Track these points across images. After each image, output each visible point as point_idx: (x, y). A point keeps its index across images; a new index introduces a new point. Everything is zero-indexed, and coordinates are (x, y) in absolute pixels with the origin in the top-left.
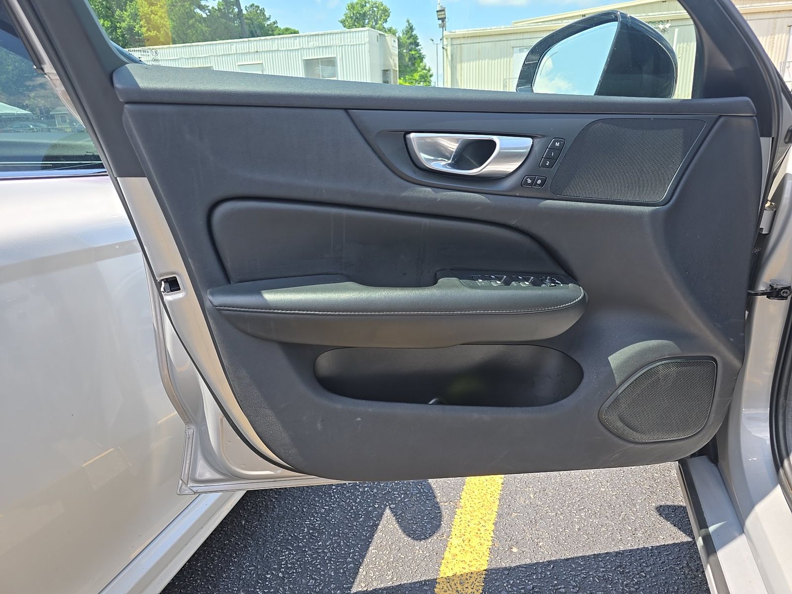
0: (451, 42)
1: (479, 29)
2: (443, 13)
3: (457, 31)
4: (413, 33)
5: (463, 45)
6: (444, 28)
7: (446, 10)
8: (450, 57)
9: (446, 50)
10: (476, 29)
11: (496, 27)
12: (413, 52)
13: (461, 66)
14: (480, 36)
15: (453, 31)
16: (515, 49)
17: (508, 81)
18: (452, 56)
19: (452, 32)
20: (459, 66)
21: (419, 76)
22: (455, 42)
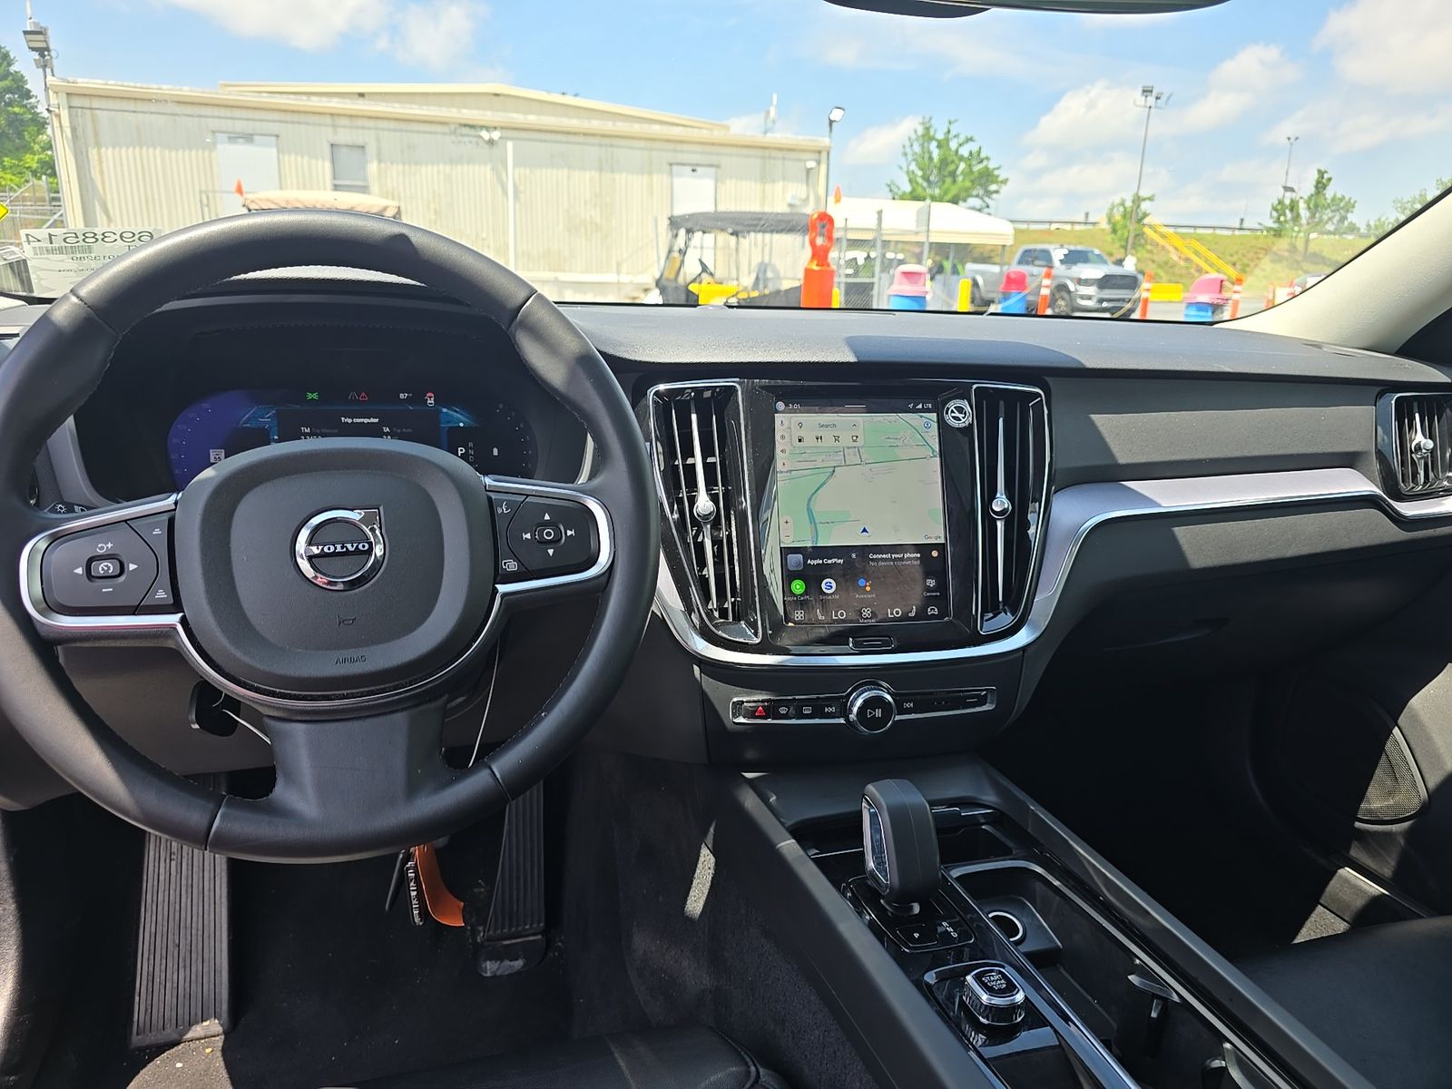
0: (68, 101)
1: (132, 84)
2: (40, 37)
3: (79, 80)
4: (13, 69)
5: (98, 112)
6: (48, 70)
7: (50, 33)
8: (68, 131)
9: (58, 116)
10: (126, 84)
11: (170, 87)
12: (17, 110)
13: (99, 154)
14: (135, 99)
15: (70, 79)
16: (217, 134)
17: (210, 195)
18: (74, 130)
19: (68, 82)
20: (93, 153)
21: (38, 162)
22: (76, 102)
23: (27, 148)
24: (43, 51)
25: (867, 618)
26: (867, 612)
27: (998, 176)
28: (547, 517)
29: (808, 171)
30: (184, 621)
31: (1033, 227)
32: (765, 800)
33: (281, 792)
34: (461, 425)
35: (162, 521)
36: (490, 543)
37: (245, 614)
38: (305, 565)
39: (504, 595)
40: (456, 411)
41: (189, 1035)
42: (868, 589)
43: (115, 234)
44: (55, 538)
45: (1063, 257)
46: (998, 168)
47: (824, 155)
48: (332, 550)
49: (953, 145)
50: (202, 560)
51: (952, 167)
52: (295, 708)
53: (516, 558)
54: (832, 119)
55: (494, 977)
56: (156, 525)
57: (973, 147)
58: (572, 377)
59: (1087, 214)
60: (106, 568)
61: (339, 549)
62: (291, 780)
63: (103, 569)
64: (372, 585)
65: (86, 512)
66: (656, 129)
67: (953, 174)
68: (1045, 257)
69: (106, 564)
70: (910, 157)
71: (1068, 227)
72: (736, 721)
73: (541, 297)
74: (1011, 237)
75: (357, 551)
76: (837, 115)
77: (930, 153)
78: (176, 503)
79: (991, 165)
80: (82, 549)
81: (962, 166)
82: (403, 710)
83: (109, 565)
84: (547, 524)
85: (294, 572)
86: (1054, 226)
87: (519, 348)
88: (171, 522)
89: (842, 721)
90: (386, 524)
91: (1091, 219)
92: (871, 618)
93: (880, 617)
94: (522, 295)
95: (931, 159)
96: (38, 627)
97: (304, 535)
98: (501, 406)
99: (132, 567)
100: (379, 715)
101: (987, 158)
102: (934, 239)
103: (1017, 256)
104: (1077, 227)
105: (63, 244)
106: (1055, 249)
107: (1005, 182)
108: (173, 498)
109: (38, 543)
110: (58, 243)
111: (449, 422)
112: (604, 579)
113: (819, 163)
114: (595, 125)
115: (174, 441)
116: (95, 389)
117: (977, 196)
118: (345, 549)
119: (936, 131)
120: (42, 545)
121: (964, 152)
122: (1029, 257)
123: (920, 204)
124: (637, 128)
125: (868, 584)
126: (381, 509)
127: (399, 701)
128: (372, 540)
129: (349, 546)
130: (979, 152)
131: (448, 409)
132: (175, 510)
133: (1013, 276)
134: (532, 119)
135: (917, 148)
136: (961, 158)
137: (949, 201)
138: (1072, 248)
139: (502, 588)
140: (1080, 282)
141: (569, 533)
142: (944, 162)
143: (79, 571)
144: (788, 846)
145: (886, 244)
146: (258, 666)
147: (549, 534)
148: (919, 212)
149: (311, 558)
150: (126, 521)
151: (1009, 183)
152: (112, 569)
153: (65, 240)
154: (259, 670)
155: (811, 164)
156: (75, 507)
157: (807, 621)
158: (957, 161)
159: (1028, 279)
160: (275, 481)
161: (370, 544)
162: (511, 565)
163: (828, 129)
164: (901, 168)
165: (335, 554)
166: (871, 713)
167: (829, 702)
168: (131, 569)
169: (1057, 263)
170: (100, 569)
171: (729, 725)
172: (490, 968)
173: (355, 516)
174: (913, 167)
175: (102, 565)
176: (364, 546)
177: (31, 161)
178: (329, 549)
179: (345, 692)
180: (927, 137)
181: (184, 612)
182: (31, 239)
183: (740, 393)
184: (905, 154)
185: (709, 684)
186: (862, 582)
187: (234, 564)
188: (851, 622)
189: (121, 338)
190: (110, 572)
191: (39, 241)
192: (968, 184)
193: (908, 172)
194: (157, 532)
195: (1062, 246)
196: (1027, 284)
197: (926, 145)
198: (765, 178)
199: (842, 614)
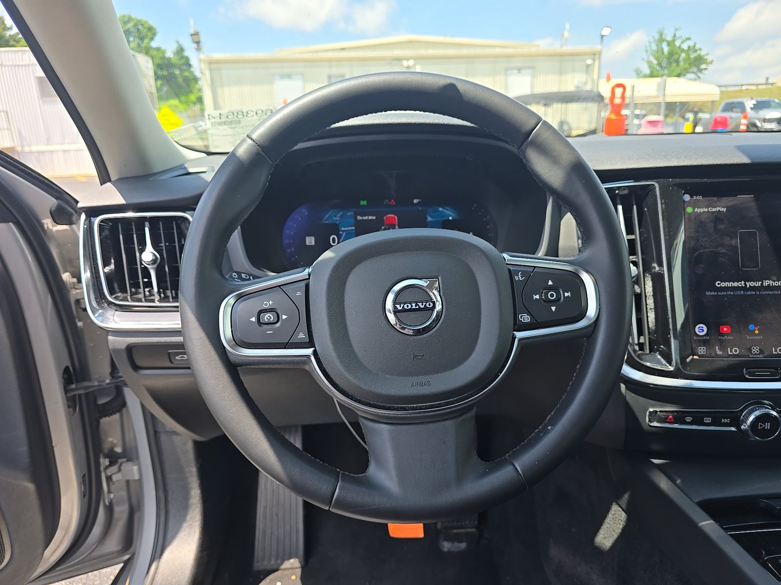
0: (210, 67)
2: (197, 36)
3: (214, 55)
4: (185, 55)
5: (222, 70)
6: (201, 52)
8: (209, 82)
9: (205, 75)
12: (186, 74)
13: (223, 91)
15: (210, 55)
18: (212, 80)
20: (220, 91)
21: (195, 98)
22: (213, 66)
23: (191, 92)
24: (198, 43)
25: (756, 354)
26: (755, 350)
27: (706, 60)
28: (550, 283)
29: (588, 66)
30: (315, 353)
31: (730, 89)
32: (674, 482)
33: (373, 471)
34: (451, 218)
35: (302, 286)
36: (511, 301)
37: (354, 350)
38: (391, 317)
39: (520, 340)
40: (447, 210)
41: (283, 566)
42: (757, 332)
43: (252, 111)
44: (240, 297)
45: (752, 106)
46: (706, 55)
47: (597, 57)
48: (410, 307)
49: (678, 43)
50: (328, 314)
51: (676, 57)
52: (383, 415)
53: (529, 314)
54: (602, 34)
55: (449, 552)
56: (298, 289)
57: (691, 43)
58: (568, 181)
59: (767, 79)
60: (269, 318)
61: (414, 307)
62: (380, 464)
63: (267, 319)
64: (434, 332)
65: (257, 280)
66: (498, 51)
67: (677, 61)
68: (741, 106)
69: (269, 315)
70: (649, 53)
71: (753, 88)
72: (652, 424)
73: (545, 123)
74: (718, 96)
75: (426, 309)
76: (606, 31)
77: (662, 50)
78: (309, 275)
79: (702, 53)
80: (254, 305)
81: (683, 55)
82: (451, 418)
83: (271, 316)
84: (550, 288)
85: (385, 322)
86: (744, 88)
87: (527, 160)
88: (307, 287)
89: (733, 429)
90: (443, 289)
91: (770, 81)
92: (759, 354)
93: (766, 353)
94: (532, 122)
95: (663, 53)
96: (229, 355)
97: (391, 297)
98: (475, 205)
99: (284, 317)
100: (439, 421)
101: (700, 49)
102: (669, 99)
103: (721, 107)
104: (760, 87)
105: (227, 119)
106: (747, 100)
107: (711, 62)
108: (307, 271)
109: (230, 300)
110: (224, 119)
111: (443, 217)
112: (591, 329)
113: (594, 60)
114: (464, 51)
115: (288, 232)
116: (260, 200)
117: (693, 72)
118: (417, 307)
119: (666, 36)
120: (232, 301)
121: (685, 46)
122: (729, 107)
123: (658, 80)
124: (487, 51)
125: (756, 328)
126: (440, 278)
127: (449, 413)
128: (435, 300)
129: (420, 304)
130: (694, 46)
131: (443, 208)
132: (309, 279)
133: (719, 119)
134: (430, 52)
135: (654, 47)
136: (683, 51)
137: (675, 76)
138: (760, 99)
139: (519, 335)
140: (765, 120)
141: (566, 294)
142: (671, 54)
143: (253, 319)
144: (707, 524)
145: (636, 105)
146: (362, 386)
147: (552, 295)
148: (659, 85)
149: (396, 312)
150: (279, 286)
151: (714, 63)
152: (272, 318)
153: (227, 117)
154: (364, 389)
155: (589, 62)
156: (242, 274)
157: (708, 355)
158: (679, 51)
159: (730, 122)
160: (372, 259)
161: (434, 303)
162: (525, 318)
163: (600, 39)
164: (643, 59)
165: (411, 310)
166: (761, 426)
167: (725, 415)
168: (283, 318)
169: (748, 110)
170: (266, 318)
171: (645, 427)
172: (446, 546)
173: (423, 283)
174: (652, 59)
175: (266, 316)
176: (429, 305)
177: (193, 97)
178: (408, 306)
179: (415, 405)
180: (661, 40)
181: (315, 347)
182: (210, 117)
183: (657, 189)
184: (647, 51)
185: (631, 398)
186: (751, 327)
187: (347, 315)
188: (743, 356)
189: (274, 166)
190: (271, 320)
191: (214, 118)
192: (687, 66)
193: (648, 62)
194: (299, 294)
195: (752, 99)
196: (728, 124)
197: (659, 45)
198: (561, 72)
199: (736, 351)
